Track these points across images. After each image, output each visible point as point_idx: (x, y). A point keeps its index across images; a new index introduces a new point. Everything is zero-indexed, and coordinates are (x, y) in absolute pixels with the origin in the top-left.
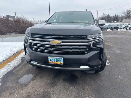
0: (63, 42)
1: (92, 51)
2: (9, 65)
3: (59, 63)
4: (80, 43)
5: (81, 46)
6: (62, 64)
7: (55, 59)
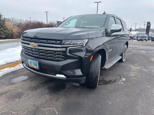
0: (39, 46)
1: (69, 59)
2: (20, 65)
3: (35, 67)
4: (54, 48)
5: (57, 51)
6: (37, 69)
7: (33, 63)
